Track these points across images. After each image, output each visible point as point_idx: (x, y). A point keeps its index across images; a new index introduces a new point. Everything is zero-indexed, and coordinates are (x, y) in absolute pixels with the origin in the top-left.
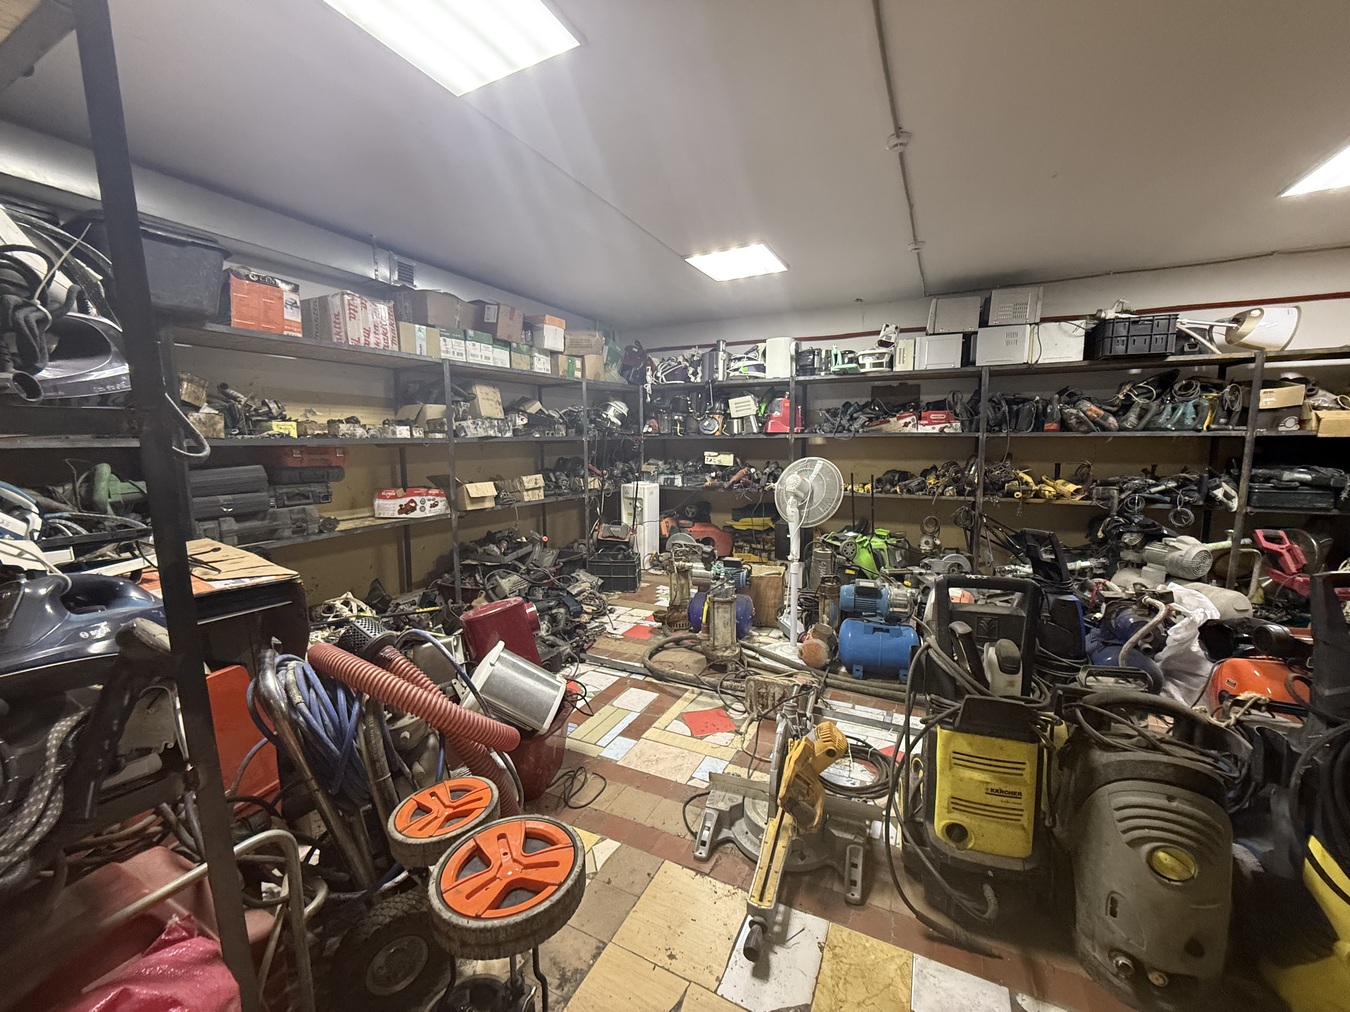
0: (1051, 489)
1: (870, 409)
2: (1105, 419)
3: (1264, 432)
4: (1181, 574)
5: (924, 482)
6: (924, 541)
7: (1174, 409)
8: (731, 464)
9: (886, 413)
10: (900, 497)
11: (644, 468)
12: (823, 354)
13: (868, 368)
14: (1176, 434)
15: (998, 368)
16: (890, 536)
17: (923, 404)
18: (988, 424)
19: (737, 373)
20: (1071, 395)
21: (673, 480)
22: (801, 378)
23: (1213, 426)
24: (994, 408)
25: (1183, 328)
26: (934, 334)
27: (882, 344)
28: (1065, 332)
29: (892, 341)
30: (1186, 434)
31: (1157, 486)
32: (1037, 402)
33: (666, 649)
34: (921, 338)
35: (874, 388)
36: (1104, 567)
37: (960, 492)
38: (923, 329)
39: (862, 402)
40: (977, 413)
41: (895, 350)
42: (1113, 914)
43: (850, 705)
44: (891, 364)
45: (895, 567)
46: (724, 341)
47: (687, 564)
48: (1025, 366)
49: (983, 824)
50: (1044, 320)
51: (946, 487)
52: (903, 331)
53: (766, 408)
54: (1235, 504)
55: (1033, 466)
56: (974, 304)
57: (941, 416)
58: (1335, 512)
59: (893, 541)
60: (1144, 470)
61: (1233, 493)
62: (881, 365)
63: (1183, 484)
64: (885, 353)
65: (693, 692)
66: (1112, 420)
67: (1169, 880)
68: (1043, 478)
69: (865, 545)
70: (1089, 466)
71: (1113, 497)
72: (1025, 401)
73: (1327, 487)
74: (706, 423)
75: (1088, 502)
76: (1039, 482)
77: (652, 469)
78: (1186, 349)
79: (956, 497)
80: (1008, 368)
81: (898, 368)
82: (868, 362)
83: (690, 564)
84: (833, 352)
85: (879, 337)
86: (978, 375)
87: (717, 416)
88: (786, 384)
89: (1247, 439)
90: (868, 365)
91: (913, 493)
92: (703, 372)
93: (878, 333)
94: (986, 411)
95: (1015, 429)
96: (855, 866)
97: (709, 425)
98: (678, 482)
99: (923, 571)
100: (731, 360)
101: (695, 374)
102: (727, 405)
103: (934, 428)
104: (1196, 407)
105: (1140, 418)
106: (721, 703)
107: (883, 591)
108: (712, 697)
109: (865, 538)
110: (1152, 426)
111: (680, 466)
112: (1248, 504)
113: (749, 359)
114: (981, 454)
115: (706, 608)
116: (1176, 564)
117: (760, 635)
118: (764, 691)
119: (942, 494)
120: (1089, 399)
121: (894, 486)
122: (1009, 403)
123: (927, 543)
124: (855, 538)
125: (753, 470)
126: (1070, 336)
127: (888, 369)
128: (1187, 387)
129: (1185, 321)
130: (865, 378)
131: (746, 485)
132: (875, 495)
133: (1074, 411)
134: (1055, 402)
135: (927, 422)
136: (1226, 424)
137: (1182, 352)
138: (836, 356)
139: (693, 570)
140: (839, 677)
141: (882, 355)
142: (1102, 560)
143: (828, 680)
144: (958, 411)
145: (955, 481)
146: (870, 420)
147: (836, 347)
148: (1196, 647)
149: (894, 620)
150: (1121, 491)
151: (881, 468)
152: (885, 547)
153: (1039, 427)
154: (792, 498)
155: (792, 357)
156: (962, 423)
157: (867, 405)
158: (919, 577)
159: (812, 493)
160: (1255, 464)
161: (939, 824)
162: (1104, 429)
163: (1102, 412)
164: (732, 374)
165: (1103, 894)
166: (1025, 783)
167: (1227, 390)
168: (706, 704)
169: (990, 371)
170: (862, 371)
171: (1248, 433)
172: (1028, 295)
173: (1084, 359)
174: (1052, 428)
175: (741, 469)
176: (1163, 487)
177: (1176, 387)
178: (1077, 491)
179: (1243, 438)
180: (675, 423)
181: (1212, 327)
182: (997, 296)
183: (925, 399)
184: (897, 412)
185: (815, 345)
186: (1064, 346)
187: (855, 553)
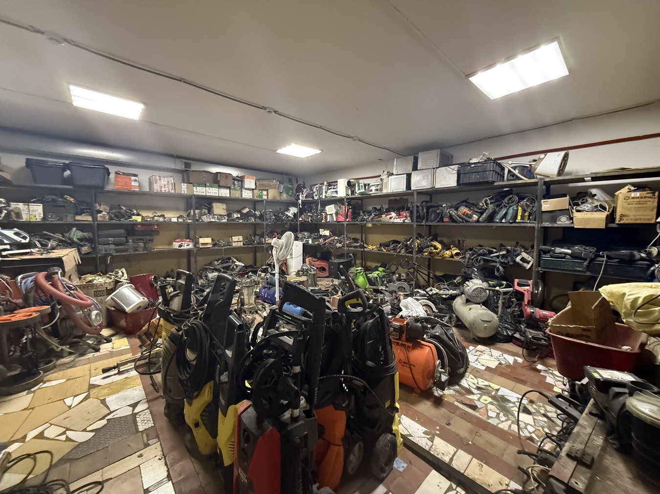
2: (469, 216)
3: (546, 224)
4: (469, 300)
8: (329, 235)
11: (299, 235)
12: (357, 186)
13: (373, 192)
15: (421, 190)
16: (383, 271)
22: (350, 197)
25: (509, 167)
27: (381, 180)
34: (390, 177)
46: (326, 181)
48: (431, 189)
54: (529, 265)
57: (406, 214)
61: (530, 259)
62: (378, 190)
74: (319, 217)
77: (303, 236)
79: (405, 254)
80: (424, 190)
82: (373, 188)
86: (413, 194)
87: (323, 214)
88: (344, 199)
89: (536, 228)
92: (318, 194)
94: (415, 212)
98: (310, 242)
99: (384, 288)
102: (326, 209)
109: (362, 271)
111: (313, 235)
114: (414, 233)
116: (468, 294)
121: (385, 247)
124: (357, 270)
125: (336, 238)
126: (451, 173)
127: (380, 192)
128: (511, 199)
129: (510, 163)
133: (454, 212)
135: (399, 217)
136: (530, 220)
141: (378, 185)
147: (362, 182)
151: (390, 238)
152: (378, 276)
160: (540, 243)
163: (470, 212)
164: (327, 195)
169: (416, 192)
170: (370, 193)
171: (536, 225)
172: (434, 154)
173: (458, 185)
174: (446, 220)
175: (331, 237)
176: (498, 254)
180: (309, 217)
182: (421, 155)
187: (355, 277)
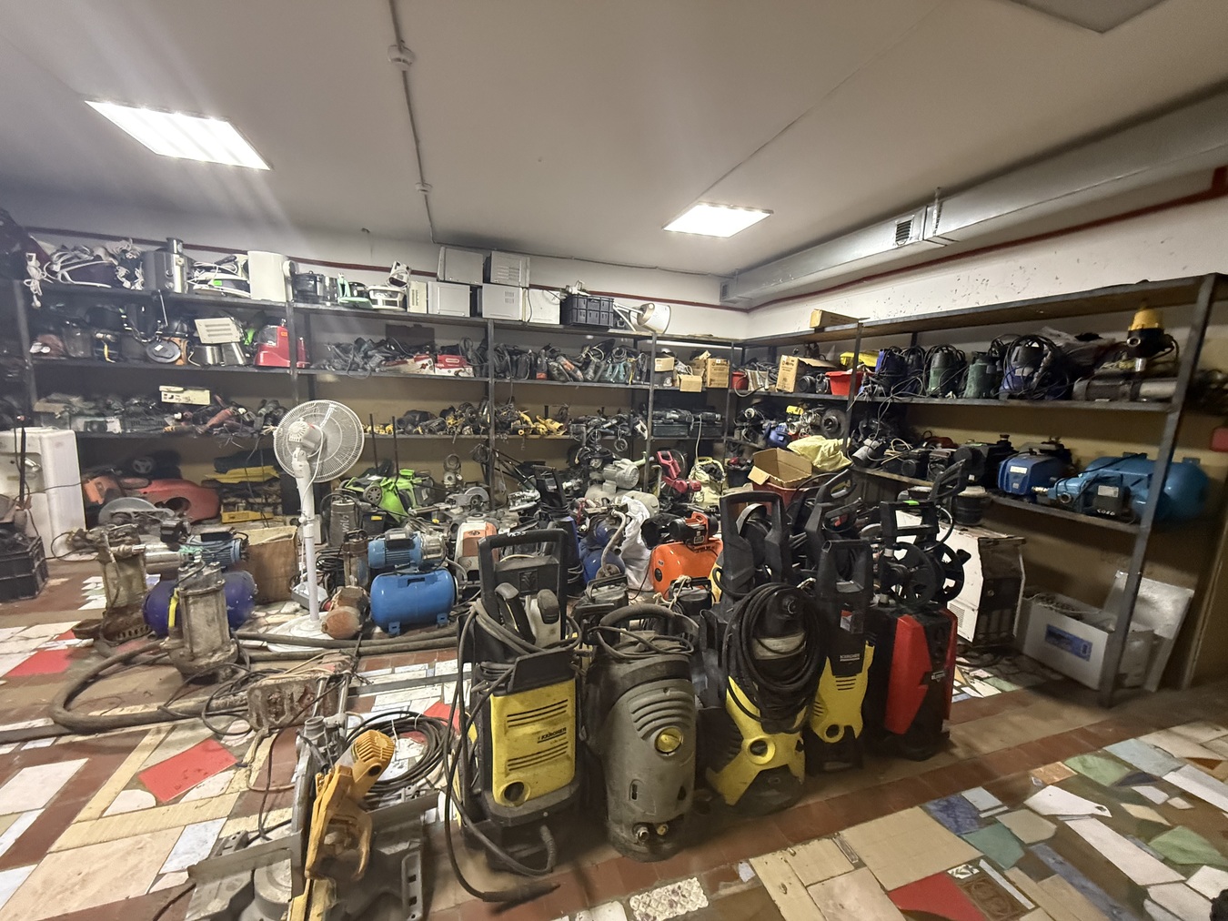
0: (544, 427)
1: (386, 348)
2: (576, 372)
3: (657, 386)
4: (624, 486)
5: (444, 422)
6: (446, 477)
7: (614, 368)
8: (208, 403)
9: (403, 354)
10: (422, 437)
11: (39, 406)
12: (327, 282)
13: (380, 305)
14: (615, 386)
15: (501, 322)
16: (415, 475)
17: (438, 348)
18: (495, 371)
19: (204, 287)
20: (553, 351)
21: (103, 426)
22: (301, 305)
23: (634, 381)
24: (499, 356)
25: (616, 309)
26: (444, 281)
27: (394, 282)
28: (547, 299)
29: (404, 280)
30: (621, 386)
31: (607, 423)
32: (530, 354)
33: (104, 677)
34: (432, 283)
35: (388, 326)
36: (580, 485)
37: (476, 431)
38: (434, 275)
39: (377, 339)
40: (486, 360)
41: (408, 290)
42: (634, 797)
43: (389, 670)
44: (405, 303)
45: (423, 506)
46: (178, 241)
47: (135, 547)
48: (520, 324)
49: (538, 771)
50: (532, 286)
51: (464, 426)
52: (413, 272)
53: (254, 335)
54: (646, 435)
55: (530, 407)
56: (478, 259)
57: (454, 360)
58: (688, 438)
59: (418, 480)
60: (598, 411)
61: (645, 427)
62: (394, 303)
63: (620, 421)
64: (398, 292)
65: (159, 731)
66: (579, 373)
67: (668, 753)
68: (538, 417)
69: (390, 488)
70: (567, 409)
71: (583, 432)
72: (521, 352)
73: (684, 422)
74: (159, 348)
75: (568, 437)
76: (535, 421)
77: (57, 409)
78: (618, 325)
79: (473, 436)
80: (508, 323)
81: (412, 309)
82: (381, 298)
83: (142, 546)
84: (340, 281)
85: (391, 275)
86: (484, 326)
87: (177, 340)
88: (282, 309)
89: (651, 391)
90: (380, 302)
91: (434, 433)
92: (144, 275)
93: (389, 270)
94: (492, 358)
95: (516, 377)
96: (413, 879)
97: (164, 350)
98: (114, 426)
99: (449, 506)
100: (195, 268)
101: (131, 277)
102: (194, 328)
103: (449, 372)
104: (625, 367)
105: (595, 372)
106: (207, 732)
107: (415, 540)
108: (193, 727)
109: (390, 481)
110: (602, 379)
111: (116, 405)
112: (652, 434)
113: (224, 271)
114: (491, 398)
115: (173, 606)
116: (621, 479)
117: (267, 615)
118: (276, 696)
119: (461, 433)
120: (564, 356)
121: (416, 426)
122: (511, 353)
123: (450, 479)
124: (379, 481)
125: (242, 410)
126: (550, 303)
127: (402, 309)
128: (619, 353)
129: (619, 304)
130: (378, 315)
131: (232, 429)
132: (398, 436)
133: (556, 364)
134: (543, 356)
135: (442, 365)
136: (640, 380)
137: (616, 327)
138: (343, 286)
139: (147, 554)
140: (373, 641)
141: (395, 293)
142: (579, 480)
143: (361, 649)
144: (469, 357)
145: (471, 421)
146: (387, 359)
147: (343, 277)
148: (640, 540)
149: (427, 567)
150: (587, 427)
151: (401, 407)
152: (411, 487)
153: (533, 376)
154: (298, 449)
155: (286, 279)
156: (474, 368)
157: (381, 343)
158: (445, 512)
159: (325, 442)
160: (654, 409)
161: (498, 790)
162: (576, 380)
163: (573, 367)
164: (197, 286)
165: (627, 784)
166: (568, 718)
167: (640, 357)
168: (182, 742)
169: (494, 323)
170: (374, 307)
171: (651, 387)
172: (521, 262)
173: (561, 323)
174: (542, 377)
175: (222, 409)
176: (609, 424)
177: (614, 352)
178: (560, 428)
179: (648, 390)
180: (99, 343)
181: (630, 311)
182: (495, 255)
183: (439, 343)
184: (414, 353)
185: (318, 270)
186: (546, 311)
187: (380, 498)
